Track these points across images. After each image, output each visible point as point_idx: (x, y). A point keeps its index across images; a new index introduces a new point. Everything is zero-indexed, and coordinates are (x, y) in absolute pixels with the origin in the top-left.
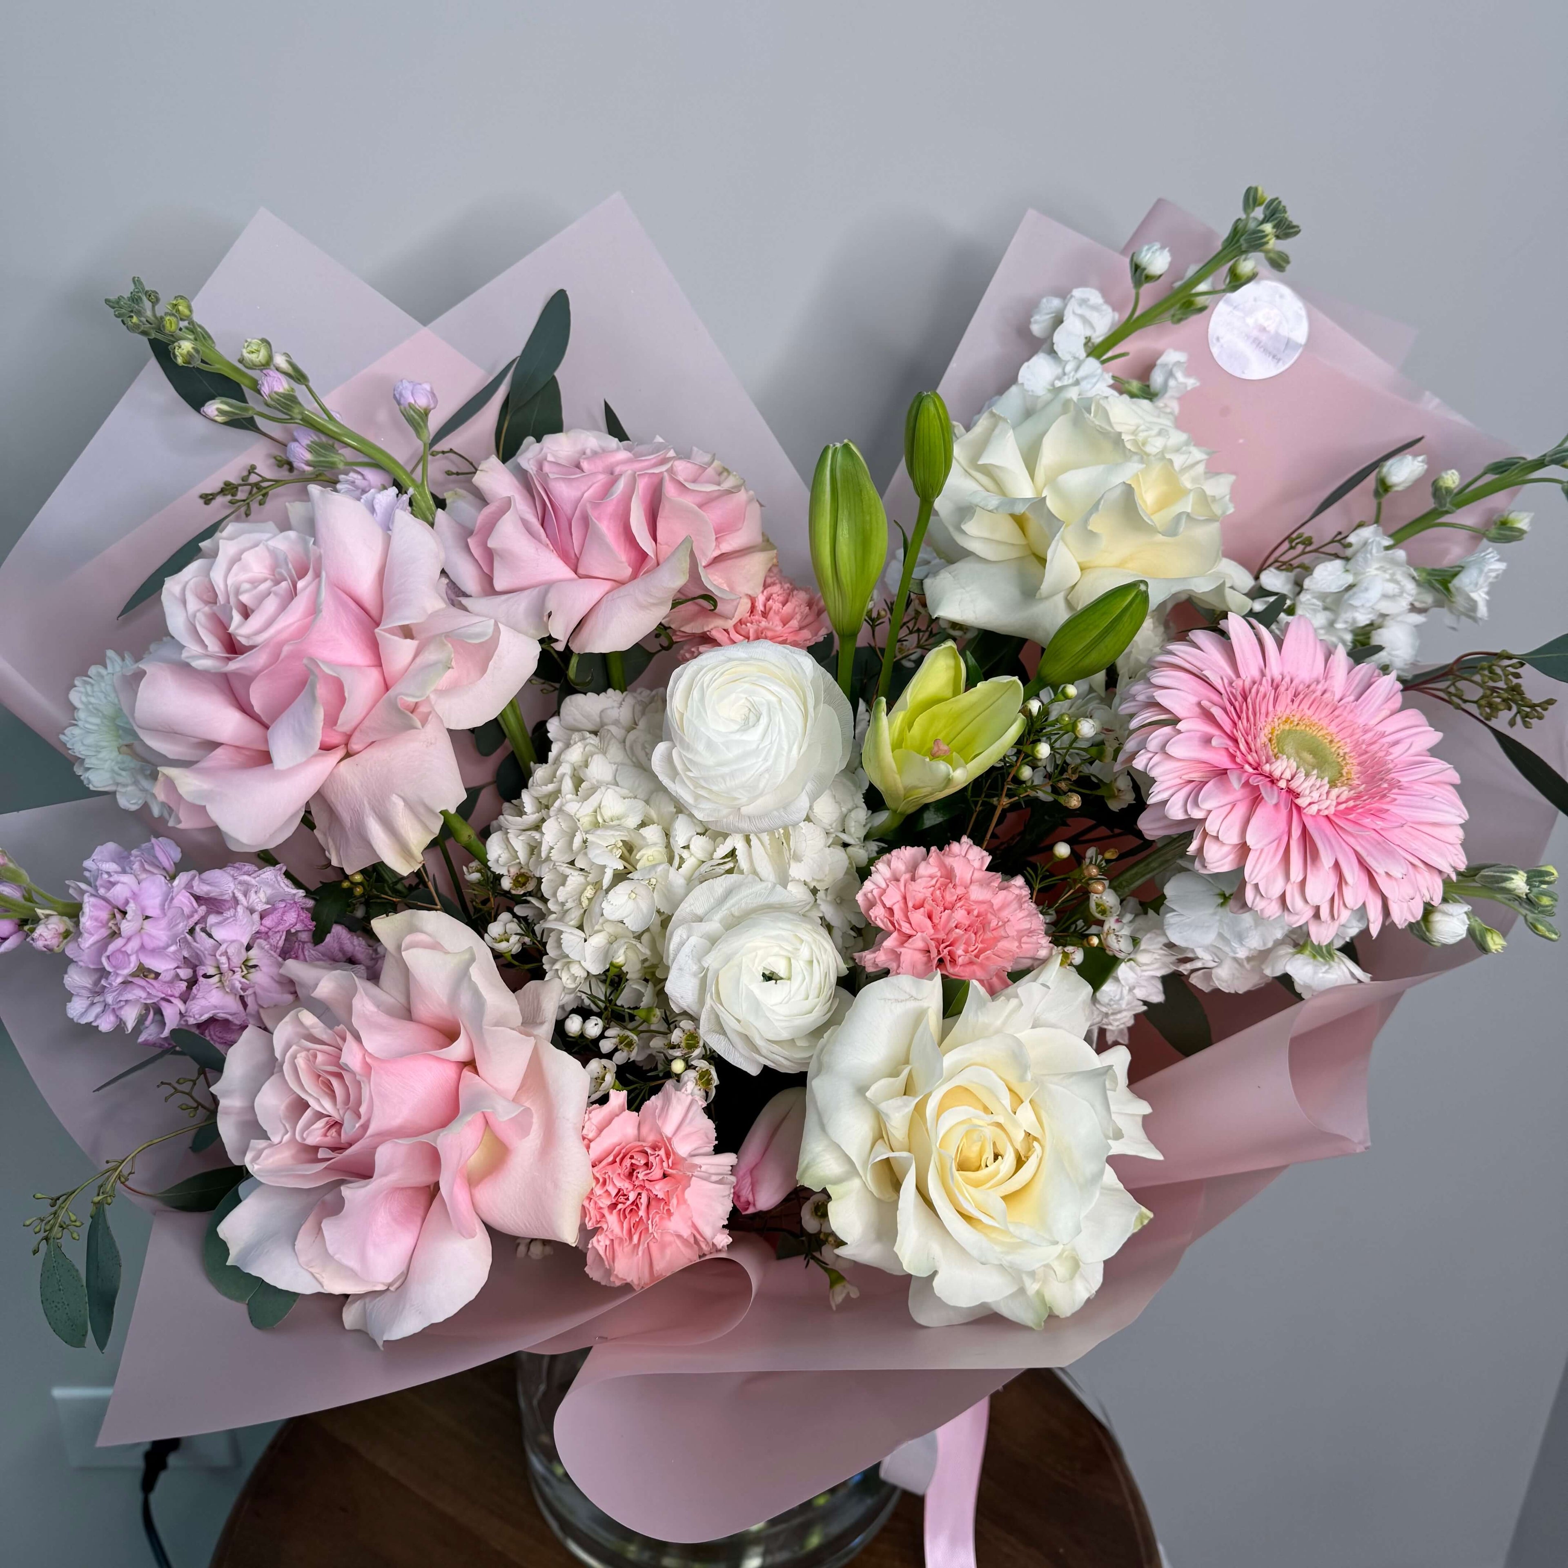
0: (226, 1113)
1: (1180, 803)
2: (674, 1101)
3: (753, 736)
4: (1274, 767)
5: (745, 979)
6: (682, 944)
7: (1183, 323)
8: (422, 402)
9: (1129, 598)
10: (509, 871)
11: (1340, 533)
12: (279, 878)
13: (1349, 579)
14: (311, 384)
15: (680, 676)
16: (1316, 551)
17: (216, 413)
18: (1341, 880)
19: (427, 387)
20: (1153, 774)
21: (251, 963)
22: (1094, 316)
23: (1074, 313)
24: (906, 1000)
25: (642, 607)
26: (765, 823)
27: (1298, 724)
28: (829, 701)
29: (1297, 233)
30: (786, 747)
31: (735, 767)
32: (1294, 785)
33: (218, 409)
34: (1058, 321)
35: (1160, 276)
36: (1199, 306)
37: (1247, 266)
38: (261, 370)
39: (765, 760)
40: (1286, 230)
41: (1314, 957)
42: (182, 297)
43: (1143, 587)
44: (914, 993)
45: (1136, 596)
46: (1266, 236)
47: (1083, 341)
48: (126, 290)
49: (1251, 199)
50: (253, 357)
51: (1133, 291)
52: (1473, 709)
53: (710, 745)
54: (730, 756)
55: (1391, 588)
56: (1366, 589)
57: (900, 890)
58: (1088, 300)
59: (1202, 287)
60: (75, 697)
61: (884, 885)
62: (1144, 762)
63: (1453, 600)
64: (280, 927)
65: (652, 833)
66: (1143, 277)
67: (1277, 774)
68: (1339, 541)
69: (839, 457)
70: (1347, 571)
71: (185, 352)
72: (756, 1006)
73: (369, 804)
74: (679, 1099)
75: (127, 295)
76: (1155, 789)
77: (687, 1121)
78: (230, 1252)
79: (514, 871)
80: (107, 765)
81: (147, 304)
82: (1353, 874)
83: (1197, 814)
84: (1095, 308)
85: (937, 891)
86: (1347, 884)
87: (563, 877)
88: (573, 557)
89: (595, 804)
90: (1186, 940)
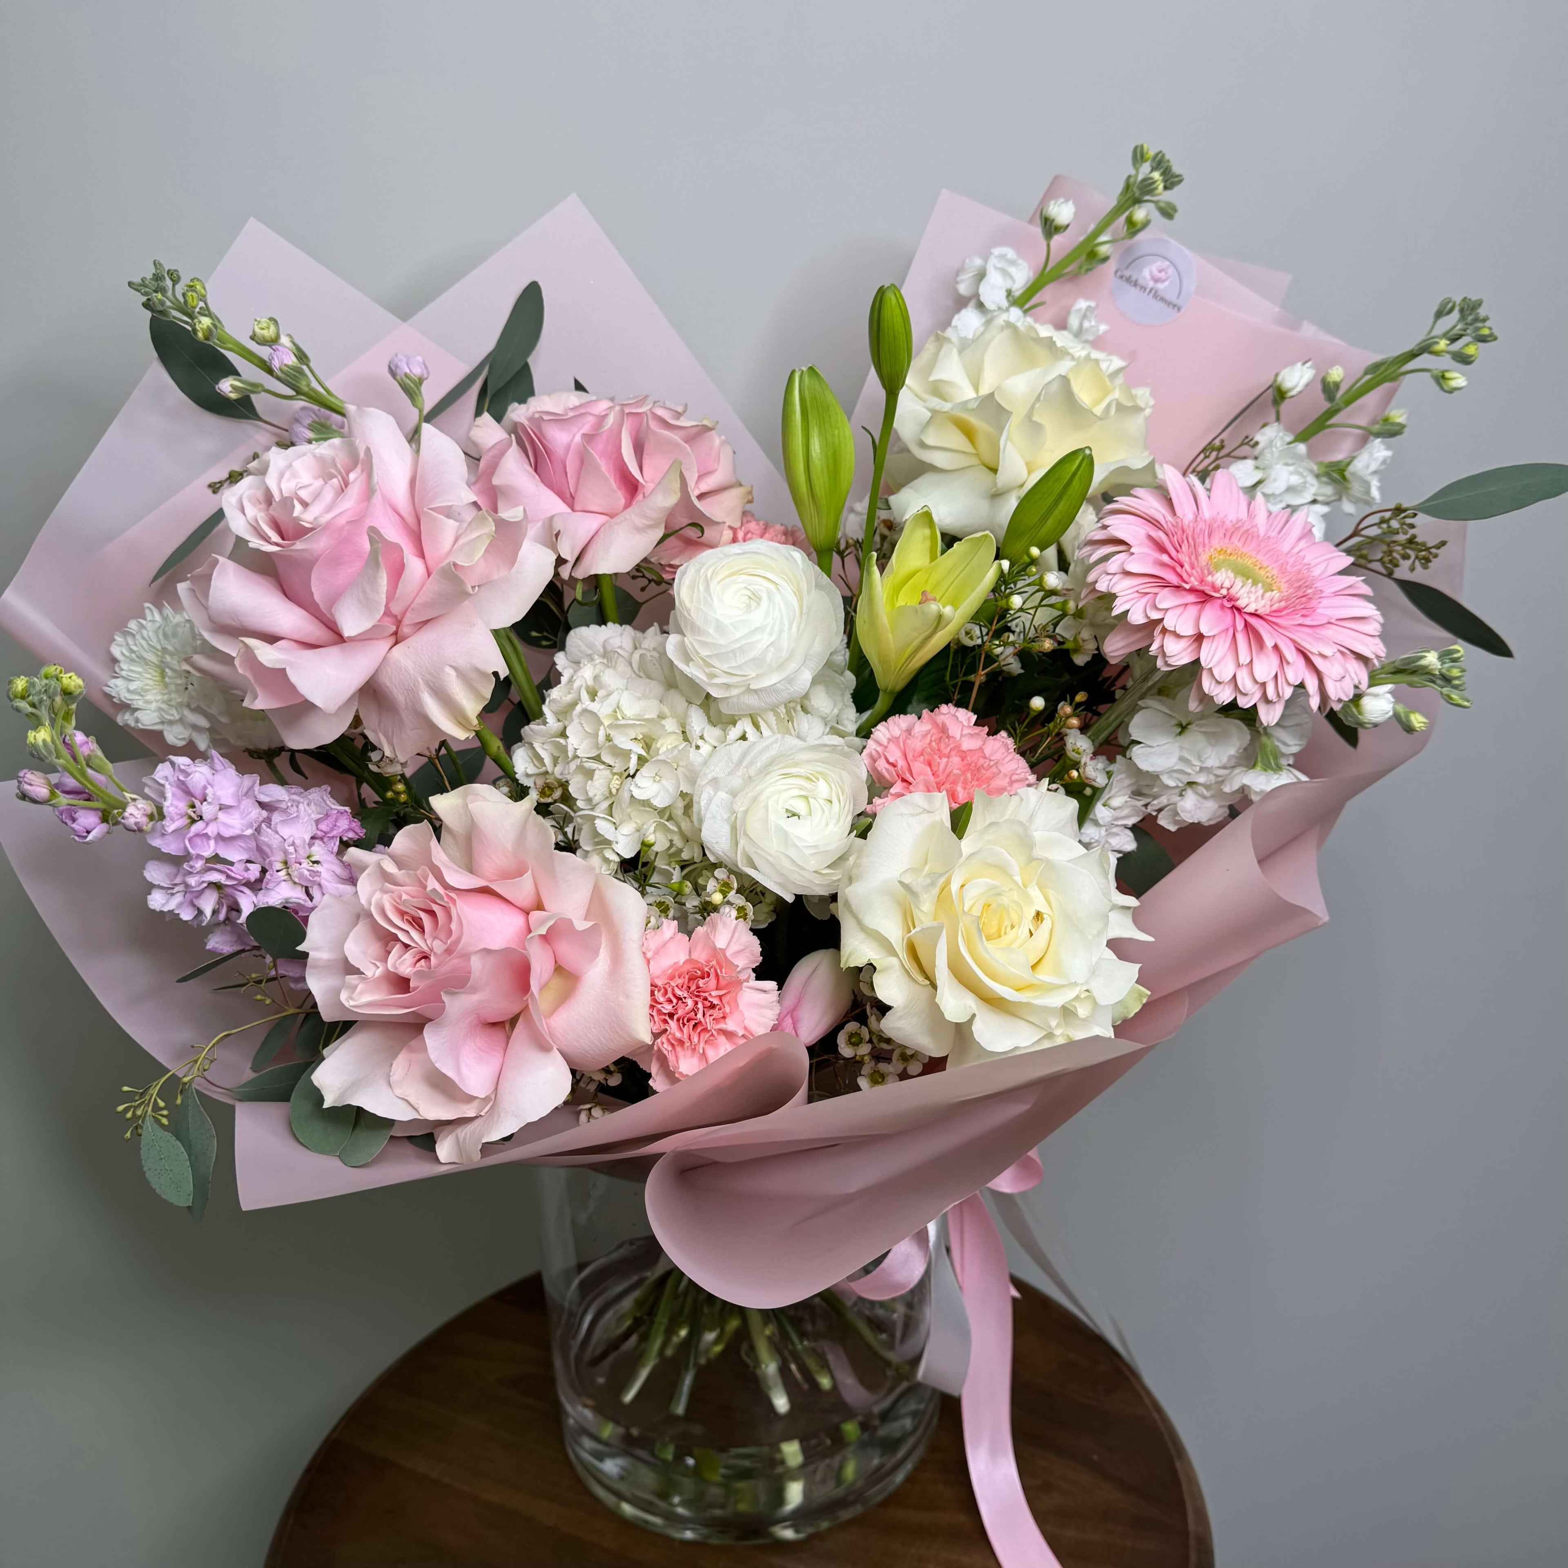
0: (315, 967)
1: (1141, 610)
2: (720, 926)
3: (757, 617)
4: (1215, 577)
5: (772, 818)
6: (710, 800)
7: (1090, 274)
8: (417, 371)
9: (1077, 462)
10: (535, 783)
11: (1247, 437)
12: (325, 797)
13: (1258, 476)
14: (311, 365)
15: (684, 573)
16: (1228, 455)
17: (230, 389)
18: (1282, 660)
19: (420, 359)
20: (1113, 592)
21: (313, 859)
22: (1013, 270)
23: (996, 268)
24: (920, 814)
25: (640, 530)
26: (769, 700)
27: (1231, 554)
28: (821, 587)
29: (1180, 181)
30: (786, 623)
31: (744, 642)
32: (1232, 591)
33: (232, 386)
34: (981, 275)
35: (1068, 226)
36: (1103, 256)
37: (1140, 214)
38: (270, 346)
39: (771, 634)
40: (1171, 180)
41: (1265, 770)
42: (198, 280)
43: (1087, 452)
44: (927, 807)
45: (1083, 459)
46: (1155, 182)
47: (1005, 294)
48: (149, 273)
49: (1138, 156)
50: (265, 333)
51: (1045, 243)
52: (1377, 566)
53: (720, 627)
54: (740, 635)
55: (1295, 480)
56: (1275, 480)
57: (900, 747)
58: (1006, 255)
59: (1103, 238)
60: (116, 651)
61: (885, 742)
62: (1107, 583)
63: (1349, 486)
64: (334, 833)
65: (670, 725)
66: (1053, 230)
67: (1218, 583)
68: (1247, 443)
69: (806, 378)
70: (1257, 468)
71: (205, 326)
72: (784, 836)
73: (423, 680)
74: (725, 924)
75: (149, 276)
76: (1117, 602)
77: (736, 939)
78: (325, 1097)
79: (540, 782)
80: (153, 706)
81: (169, 283)
82: (1290, 654)
83: (1155, 616)
84: (1013, 263)
85: (934, 744)
86: (1288, 663)
87: (590, 774)
88: (568, 496)
89: (614, 705)
90: (1152, 766)
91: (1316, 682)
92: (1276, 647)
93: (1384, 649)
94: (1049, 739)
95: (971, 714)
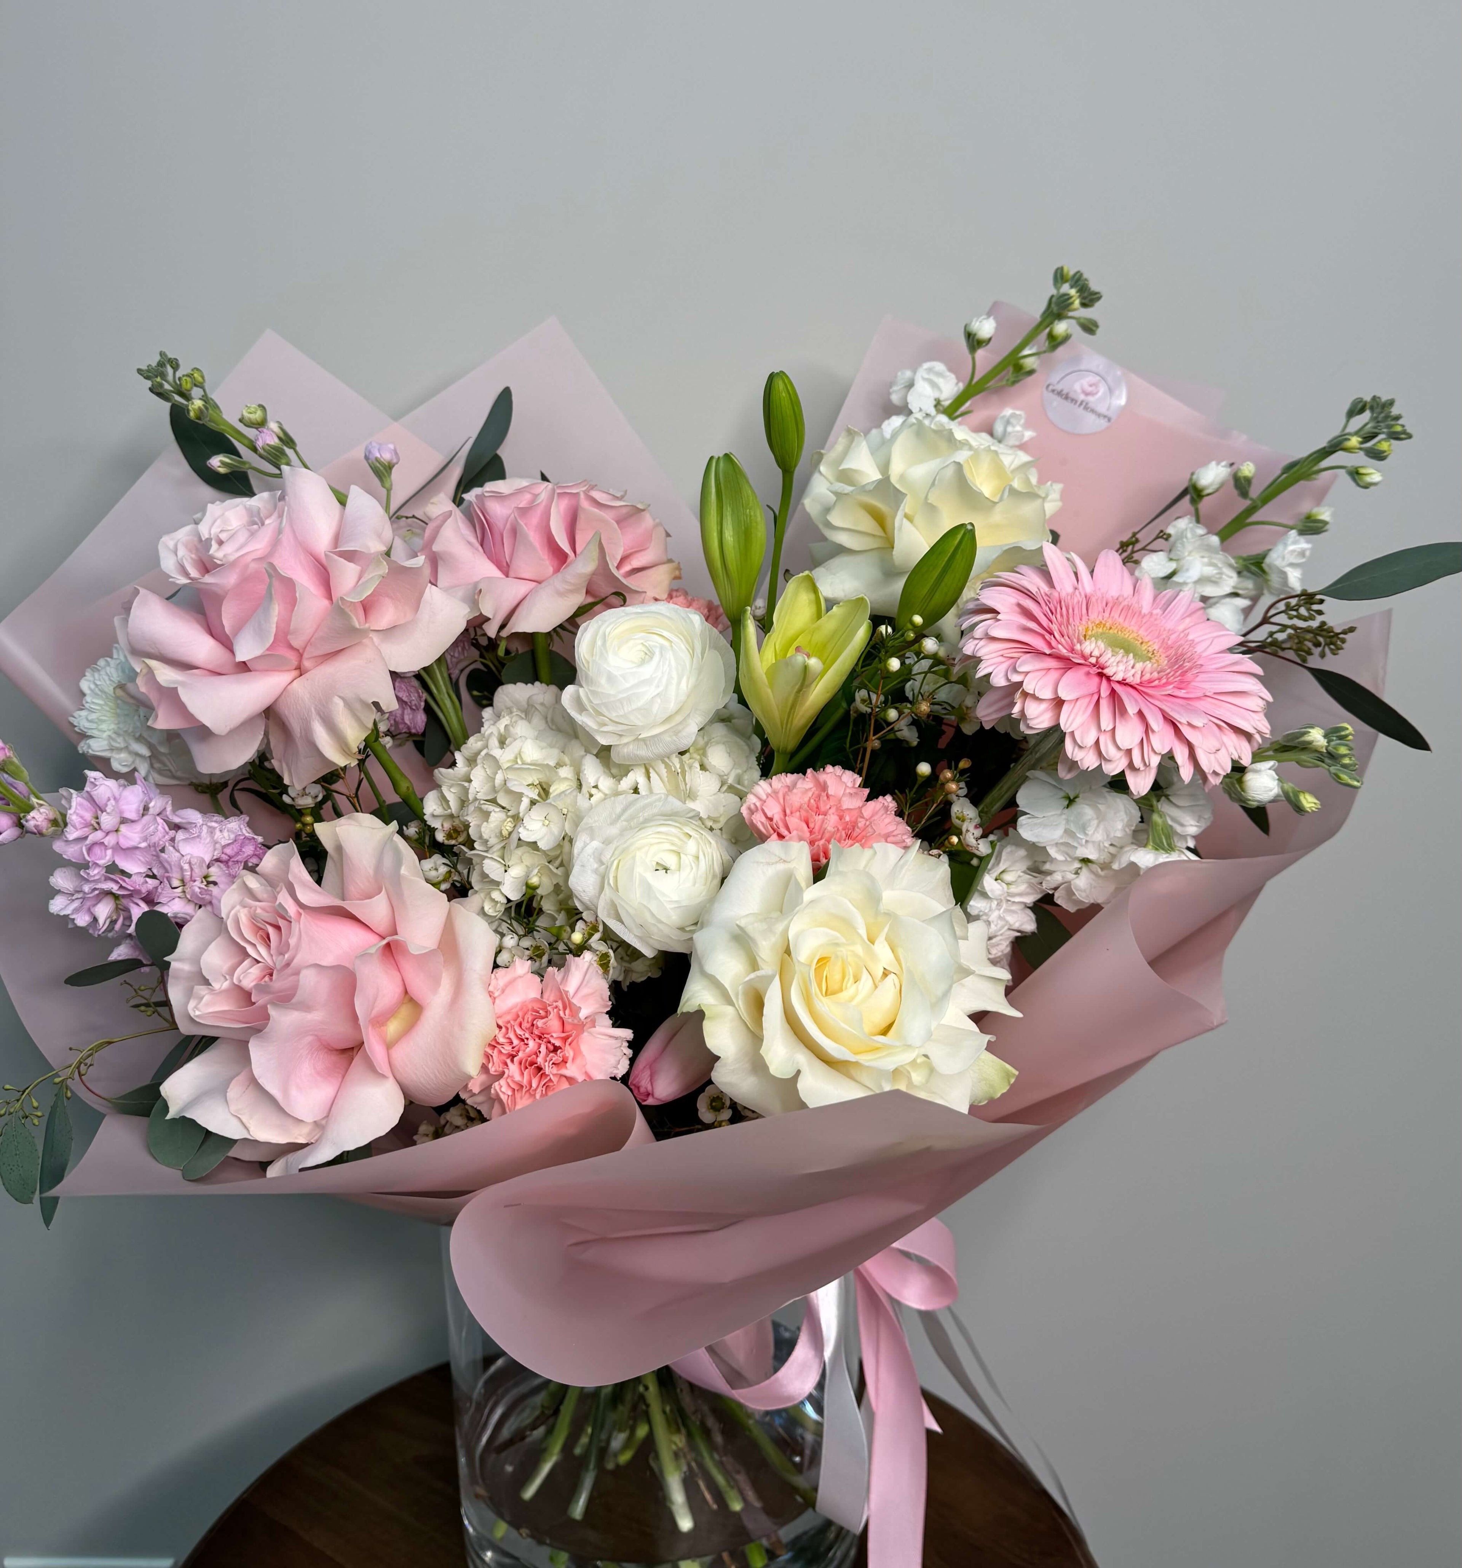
0: (176, 977)
1: (1002, 674)
2: (573, 968)
3: (647, 671)
4: (1084, 646)
5: (639, 870)
6: (586, 845)
7: (1017, 385)
8: (386, 456)
9: (959, 537)
10: (443, 826)
11: (1162, 531)
12: (242, 826)
13: (1173, 566)
14: (298, 448)
15: (586, 630)
16: (1143, 549)
17: (219, 464)
18: (1148, 729)
19: (391, 446)
20: (978, 655)
21: (211, 879)
22: (940, 381)
23: (924, 379)
24: (776, 863)
25: (561, 594)
26: (660, 749)
27: (1111, 628)
28: (715, 647)
29: (1100, 300)
30: (676, 677)
31: (630, 692)
32: (1102, 660)
33: (222, 463)
34: (910, 385)
35: (990, 339)
36: (1028, 369)
37: (1061, 329)
38: (257, 429)
39: (658, 686)
40: (1089, 298)
42: (198, 369)
43: (969, 527)
44: (783, 856)
45: (964, 534)
46: (1073, 299)
47: (934, 403)
48: (154, 360)
49: (1059, 276)
50: (252, 416)
51: (970, 357)
53: (611, 678)
54: (628, 685)
55: (1210, 571)
56: (1187, 570)
57: (779, 801)
58: (934, 367)
59: (1026, 352)
60: (85, 685)
61: (764, 797)
62: (973, 647)
63: (1268, 578)
64: (239, 858)
65: (565, 772)
66: (975, 343)
67: (1087, 651)
68: (1161, 537)
70: (1171, 559)
71: (196, 407)
72: (648, 889)
73: (315, 709)
74: (577, 966)
75: (154, 363)
76: (982, 665)
77: (585, 982)
78: (169, 1109)
79: (446, 825)
80: (105, 735)
81: (169, 369)
82: (1156, 723)
83: (1016, 678)
84: (940, 374)
85: (812, 801)
86: (1153, 731)
87: (486, 815)
88: (505, 564)
89: (516, 751)
90: (1037, 836)
91: (1186, 751)
92: (1140, 714)
93: (1269, 727)
94: (935, 805)
95: (856, 776)
